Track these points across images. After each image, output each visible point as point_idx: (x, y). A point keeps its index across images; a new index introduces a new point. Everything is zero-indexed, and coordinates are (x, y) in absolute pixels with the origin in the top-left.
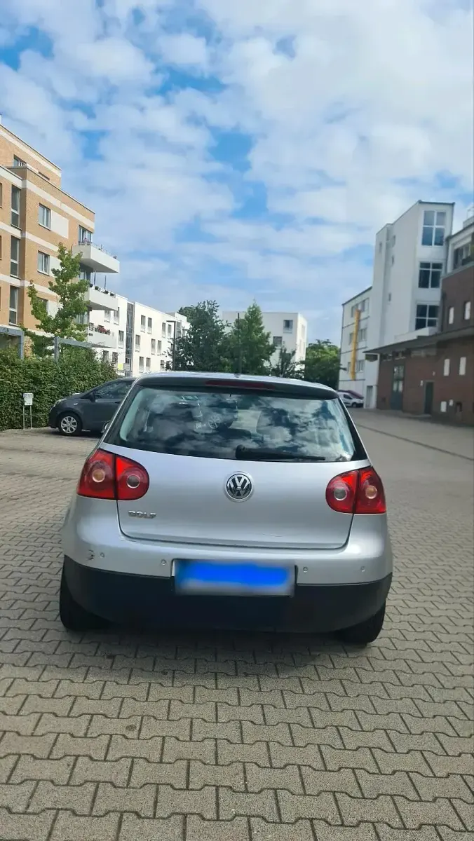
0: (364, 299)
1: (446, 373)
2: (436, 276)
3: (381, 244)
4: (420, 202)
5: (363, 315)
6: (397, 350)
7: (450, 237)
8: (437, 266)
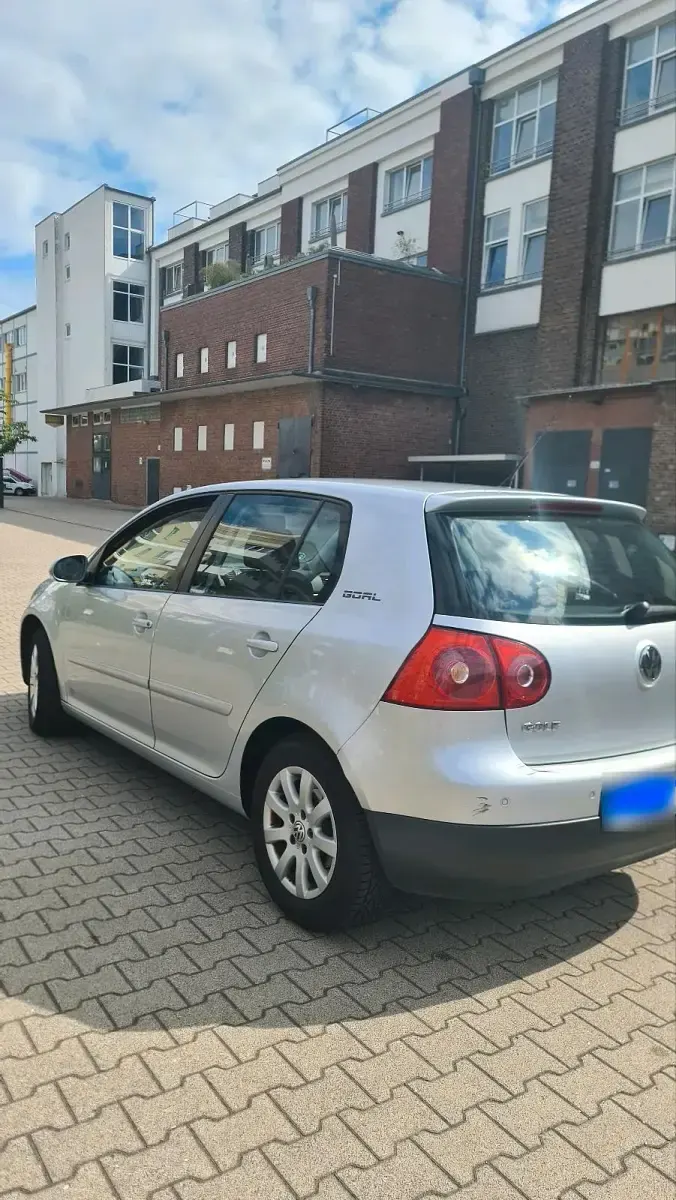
0: (17, 326)
1: (178, 447)
2: (137, 305)
3: (46, 244)
4: (107, 188)
5: (18, 353)
6: (96, 412)
7: (151, 251)
8: (136, 289)
